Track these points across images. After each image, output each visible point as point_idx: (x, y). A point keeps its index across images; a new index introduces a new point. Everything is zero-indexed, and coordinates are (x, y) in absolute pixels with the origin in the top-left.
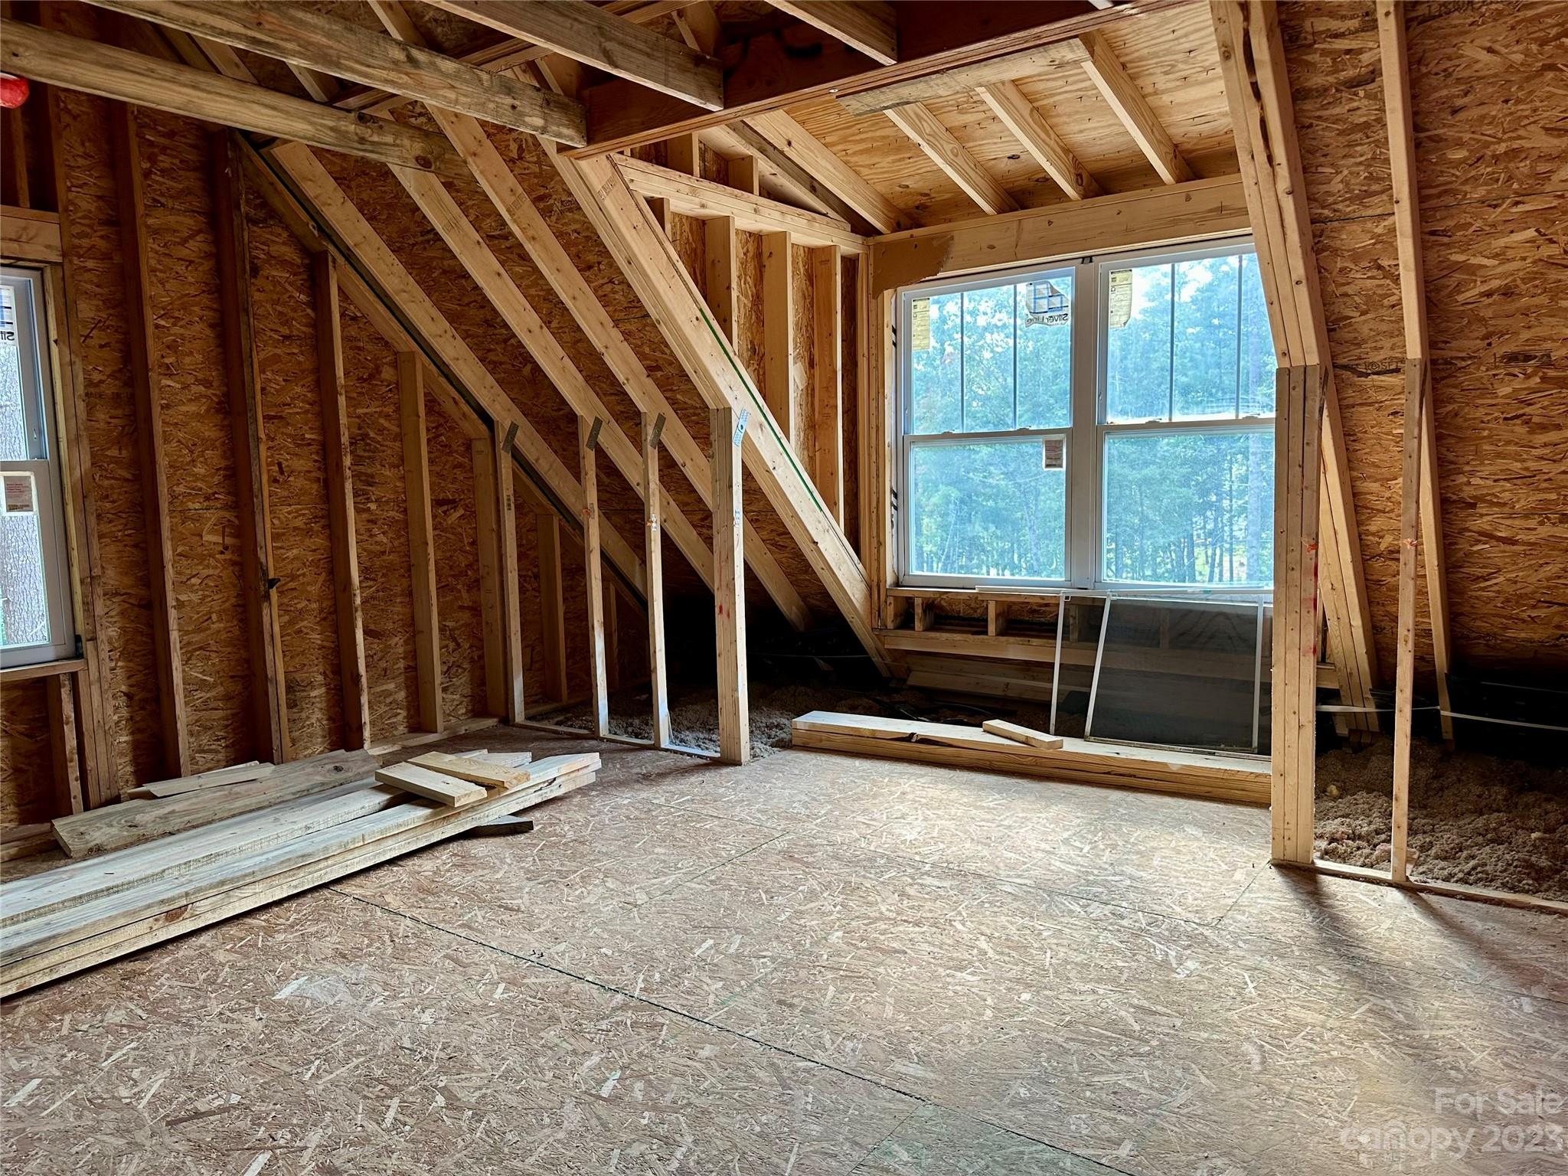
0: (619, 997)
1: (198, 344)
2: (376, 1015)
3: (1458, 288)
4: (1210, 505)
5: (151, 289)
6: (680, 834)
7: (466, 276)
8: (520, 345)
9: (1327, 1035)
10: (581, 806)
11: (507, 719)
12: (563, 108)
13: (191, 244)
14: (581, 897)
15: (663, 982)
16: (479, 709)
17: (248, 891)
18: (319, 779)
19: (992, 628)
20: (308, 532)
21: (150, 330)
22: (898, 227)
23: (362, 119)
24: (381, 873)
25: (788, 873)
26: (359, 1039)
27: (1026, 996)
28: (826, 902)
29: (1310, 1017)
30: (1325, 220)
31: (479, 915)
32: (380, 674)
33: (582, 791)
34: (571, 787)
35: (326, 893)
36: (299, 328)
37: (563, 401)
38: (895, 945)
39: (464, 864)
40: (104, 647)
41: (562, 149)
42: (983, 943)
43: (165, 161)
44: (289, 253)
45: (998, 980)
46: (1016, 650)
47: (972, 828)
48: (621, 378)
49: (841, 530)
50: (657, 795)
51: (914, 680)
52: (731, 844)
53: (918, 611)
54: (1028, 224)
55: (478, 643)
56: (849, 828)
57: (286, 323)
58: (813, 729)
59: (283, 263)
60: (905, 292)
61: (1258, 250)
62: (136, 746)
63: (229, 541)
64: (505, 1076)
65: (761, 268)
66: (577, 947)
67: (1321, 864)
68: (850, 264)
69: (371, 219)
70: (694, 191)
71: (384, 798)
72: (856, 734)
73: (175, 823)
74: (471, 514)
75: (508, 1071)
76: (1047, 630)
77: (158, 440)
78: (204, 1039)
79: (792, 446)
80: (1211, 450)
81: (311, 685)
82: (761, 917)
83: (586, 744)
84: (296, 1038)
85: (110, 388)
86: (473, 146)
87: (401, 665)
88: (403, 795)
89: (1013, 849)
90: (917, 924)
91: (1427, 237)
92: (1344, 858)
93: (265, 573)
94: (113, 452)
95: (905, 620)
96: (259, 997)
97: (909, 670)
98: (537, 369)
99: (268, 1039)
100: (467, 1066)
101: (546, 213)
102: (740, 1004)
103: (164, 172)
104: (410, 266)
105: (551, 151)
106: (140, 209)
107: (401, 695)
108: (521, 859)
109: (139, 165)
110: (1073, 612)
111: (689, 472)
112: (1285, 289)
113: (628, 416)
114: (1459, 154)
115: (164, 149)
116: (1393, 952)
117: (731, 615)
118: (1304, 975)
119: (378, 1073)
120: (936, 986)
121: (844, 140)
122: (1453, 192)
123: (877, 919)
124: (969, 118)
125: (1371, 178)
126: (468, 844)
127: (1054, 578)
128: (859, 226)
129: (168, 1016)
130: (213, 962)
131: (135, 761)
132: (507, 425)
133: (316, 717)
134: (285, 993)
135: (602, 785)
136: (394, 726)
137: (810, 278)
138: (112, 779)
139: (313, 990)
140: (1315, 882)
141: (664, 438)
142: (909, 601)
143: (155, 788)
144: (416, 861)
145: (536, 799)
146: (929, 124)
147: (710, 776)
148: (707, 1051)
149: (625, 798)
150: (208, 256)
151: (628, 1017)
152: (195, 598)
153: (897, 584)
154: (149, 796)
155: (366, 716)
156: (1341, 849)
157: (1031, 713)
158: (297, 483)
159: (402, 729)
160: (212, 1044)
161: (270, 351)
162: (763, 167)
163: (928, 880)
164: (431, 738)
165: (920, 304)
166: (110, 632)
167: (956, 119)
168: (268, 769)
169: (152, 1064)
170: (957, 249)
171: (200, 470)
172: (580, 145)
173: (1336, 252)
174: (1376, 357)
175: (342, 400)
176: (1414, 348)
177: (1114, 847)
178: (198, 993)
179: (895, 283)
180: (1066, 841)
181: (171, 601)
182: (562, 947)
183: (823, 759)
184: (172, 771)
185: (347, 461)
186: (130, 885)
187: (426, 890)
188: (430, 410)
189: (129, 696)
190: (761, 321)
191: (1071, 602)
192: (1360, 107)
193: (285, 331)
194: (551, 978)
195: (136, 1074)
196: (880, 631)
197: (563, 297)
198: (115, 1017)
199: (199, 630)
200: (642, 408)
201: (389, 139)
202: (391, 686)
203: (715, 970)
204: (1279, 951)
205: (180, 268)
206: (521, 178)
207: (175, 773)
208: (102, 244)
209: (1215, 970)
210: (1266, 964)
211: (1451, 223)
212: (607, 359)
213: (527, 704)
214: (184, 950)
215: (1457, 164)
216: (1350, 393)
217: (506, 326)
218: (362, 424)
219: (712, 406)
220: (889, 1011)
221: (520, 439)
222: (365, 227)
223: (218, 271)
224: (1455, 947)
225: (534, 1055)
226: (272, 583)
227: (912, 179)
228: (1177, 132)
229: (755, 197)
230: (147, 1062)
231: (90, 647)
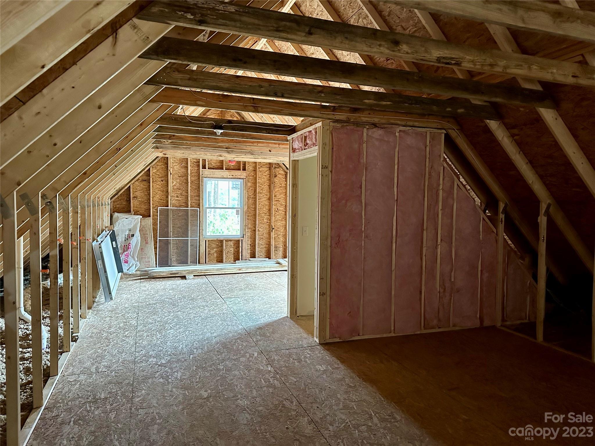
1: (266, 189)
5: (258, 180)
13: (266, 173)
20: (282, 221)
21: (258, 187)
35: (261, 273)
36: (283, 185)
40: (247, 236)
44: (283, 172)
57: (281, 184)
59: (281, 174)
62: (251, 253)
63: (268, 221)
77: (257, 205)
81: (280, 248)
85: (252, 196)
88: (278, 263)
93: (272, 227)
94: (252, 206)
106: (258, 168)
131: (251, 255)
133: (279, 253)
138: (246, 257)
150: (268, 174)
152: (262, 230)
154: (250, 260)
158: (280, 212)
166: (248, 234)
171: (264, 209)
181: (257, 230)
189: (250, 245)
193: (280, 186)
199: (262, 236)
205: (264, 177)
207: (255, 258)
208: (253, 174)
223: (270, 177)
226: (273, 229)
231: (244, 236)
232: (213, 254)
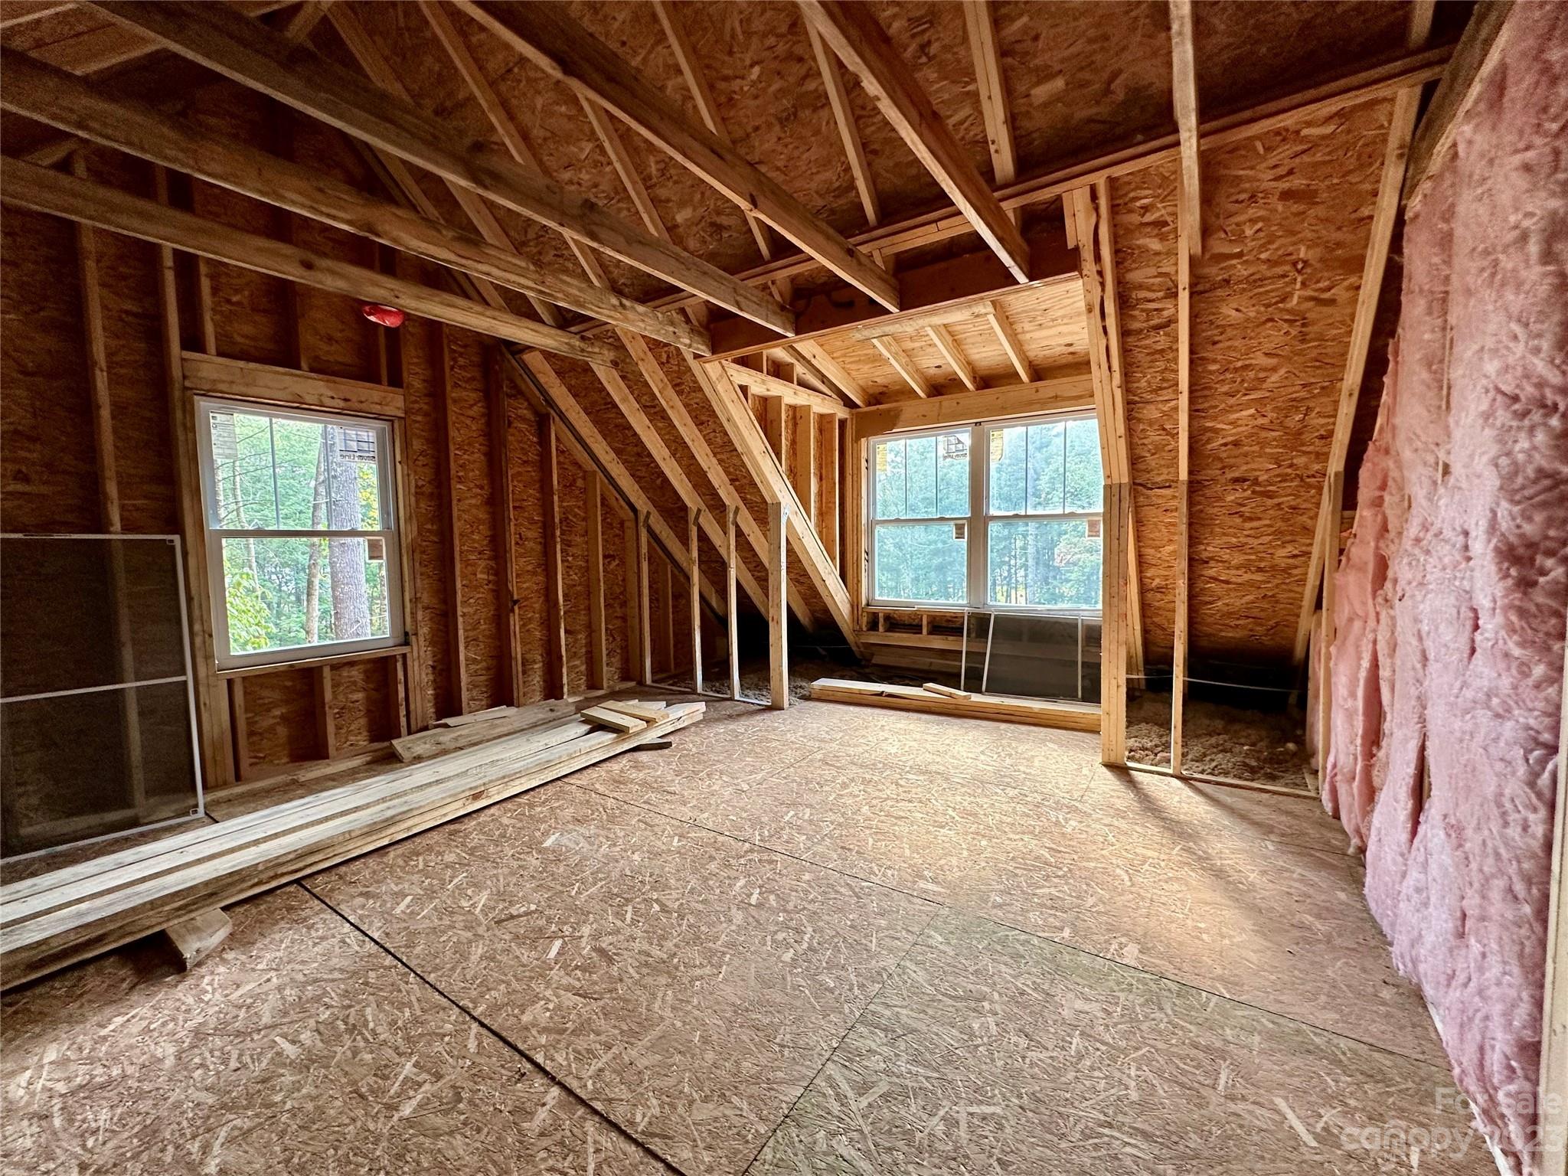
0: (747, 845)
1: (477, 465)
2: (605, 856)
3: (1209, 441)
4: (1004, 563)
5: (453, 433)
6: (758, 750)
7: (630, 428)
8: (657, 466)
9: (1163, 864)
10: (697, 734)
11: (641, 682)
12: (700, 334)
13: (475, 408)
14: (709, 786)
15: (771, 836)
16: (625, 677)
17: (517, 782)
18: (541, 716)
19: (925, 631)
20: (534, 573)
21: (452, 455)
22: (869, 404)
23: (583, 338)
24: (589, 771)
25: (828, 773)
26: (599, 871)
27: (984, 843)
28: (854, 789)
29: (1150, 853)
30: (1135, 403)
31: (653, 796)
32: (572, 656)
33: (696, 724)
34: (690, 722)
35: (559, 783)
36: (533, 456)
37: (679, 498)
38: (902, 814)
39: (637, 766)
40: (422, 639)
41: (697, 356)
42: (950, 812)
43: (461, 361)
44: (528, 414)
45: (966, 833)
46: (938, 643)
47: (928, 746)
48: (716, 486)
49: (837, 573)
50: (739, 726)
51: (876, 660)
52: (789, 756)
53: (881, 620)
54: (945, 404)
55: (625, 638)
56: (855, 746)
57: (526, 454)
58: (823, 689)
59: (523, 419)
60: (873, 439)
61: (1098, 417)
62: (436, 696)
63: (491, 578)
64: (691, 892)
65: (795, 424)
66: (715, 815)
67: (1130, 764)
68: (842, 423)
69: (575, 396)
70: (763, 382)
71: (587, 727)
72: (850, 691)
73: (462, 742)
74: (623, 563)
75: (693, 889)
76: (957, 631)
77: (455, 520)
78: (506, 870)
79: (812, 526)
80: (1006, 532)
81: (534, 662)
82: (818, 798)
83: (691, 697)
84: (562, 869)
85: (428, 489)
86: (642, 355)
87: (584, 650)
88: (598, 726)
89: (953, 757)
90: (910, 801)
91: (1194, 413)
92: (1138, 761)
93: (512, 596)
94: (429, 526)
95: (873, 625)
96: (534, 845)
97: (873, 655)
98: (666, 480)
99: (545, 869)
100: (667, 886)
101: (679, 393)
102: (820, 849)
103: (461, 367)
104: (596, 422)
105: (689, 358)
106: (449, 388)
107: (583, 668)
108: (669, 764)
109: (448, 363)
110: (973, 621)
111: (751, 539)
112: (1112, 441)
113: (717, 506)
114: (1213, 367)
115: (461, 355)
116: (1185, 814)
117: (779, 623)
118: (1137, 828)
119: (615, 891)
120: (931, 837)
121: (845, 356)
122: (1211, 388)
123: (886, 800)
124: (917, 345)
125: (1163, 380)
126: (637, 755)
127: (960, 602)
128: (848, 403)
129: (482, 857)
130: (501, 824)
131: (436, 705)
132: (695, 510)
133: (537, 679)
134: (549, 843)
135: (707, 721)
136: (579, 686)
137: (821, 430)
138: (424, 718)
139: (564, 841)
140: (1129, 775)
141: (739, 520)
142: (875, 615)
143: (450, 721)
144: (608, 764)
145: (670, 729)
146: (895, 348)
147: (766, 716)
148: (807, 877)
149: (720, 728)
150: (483, 415)
151: (755, 856)
152: (473, 610)
153: (868, 605)
154: (446, 726)
155: (565, 681)
156: (1137, 756)
157: (949, 678)
158: (530, 544)
159: (583, 687)
160: (513, 874)
161: (517, 469)
162: (799, 370)
163: (910, 776)
164: (600, 693)
165: (881, 447)
166: (424, 631)
167: (909, 345)
168: (511, 711)
169: (478, 886)
170: (903, 417)
171: (476, 537)
172: (708, 354)
173: (1139, 420)
174: (1159, 479)
175: (556, 498)
176: (1184, 475)
177: (1010, 755)
178: (497, 844)
179: (867, 435)
180: (982, 752)
181: (459, 613)
182: (706, 815)
183: (831, 706)
184: (458, 712)
185: (558, 533)
186: (449, 779)
187: (618, 782)
188: (602, 504)
189: (433, 667)
190: (795, 454)
191: (971, 616)
192: (1161, 340)
193: (525, 458)
194: (704, 833)
195: (469, 892)
196: (858, 632)
197: (687, 440)
198: (450, 858)
199: (474, 629)
200: (727, 503)
201: (597, 350)
202: (577, 662)
203: (800, 829)
204: (1120, 814)
205: (468, 422)
206: (667, 373)
207: (459, 713)
208: (425, 407)
209: (1088, 826)
210: (1116, 823)
211: (1206, 405)
212: (709, 475)
213: (653, 673)
214: (483, 817)
215: (1211, 372)
216: (1141, 499)
217: (650, 455)
218: (565, 511)
219: (769, 501)
220: (907, 852)
221: (652, 521)
222: (572, 400)
223: (488, 424)
224: (1219, 812)
225: (706, 880)
226: (515, 602)
227: (880, 377)
228: (1031, 354)
229: (795, 386)
230: (475, 885)
231: (413, 639)
232: (272, 729)
